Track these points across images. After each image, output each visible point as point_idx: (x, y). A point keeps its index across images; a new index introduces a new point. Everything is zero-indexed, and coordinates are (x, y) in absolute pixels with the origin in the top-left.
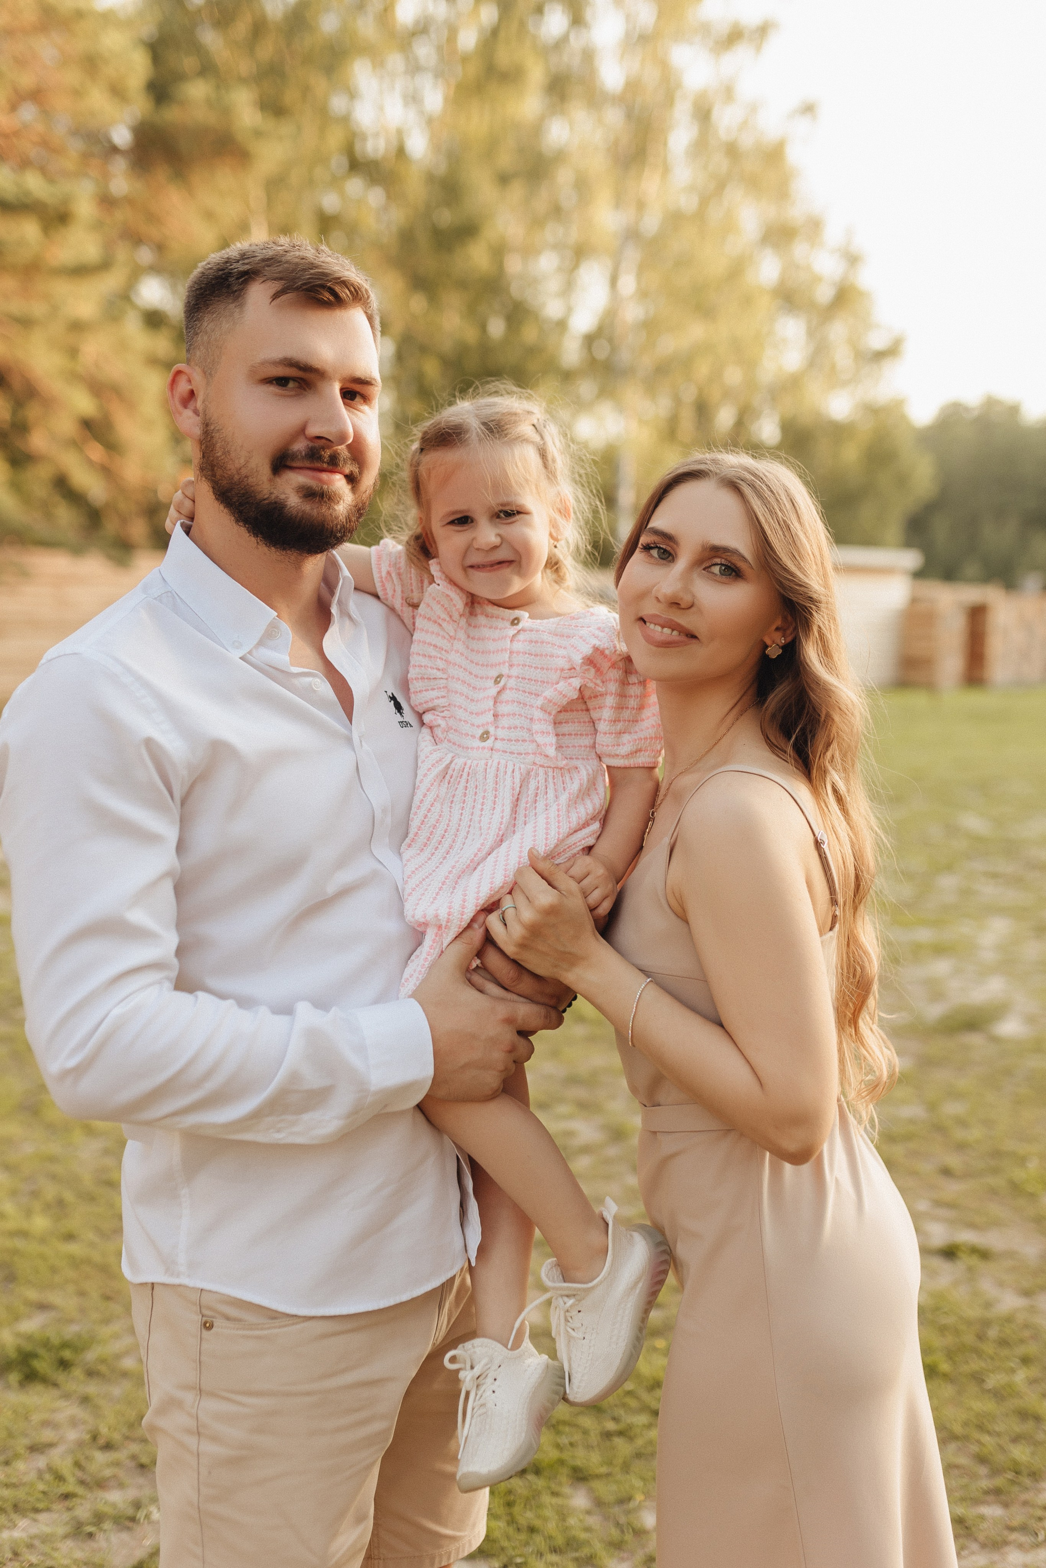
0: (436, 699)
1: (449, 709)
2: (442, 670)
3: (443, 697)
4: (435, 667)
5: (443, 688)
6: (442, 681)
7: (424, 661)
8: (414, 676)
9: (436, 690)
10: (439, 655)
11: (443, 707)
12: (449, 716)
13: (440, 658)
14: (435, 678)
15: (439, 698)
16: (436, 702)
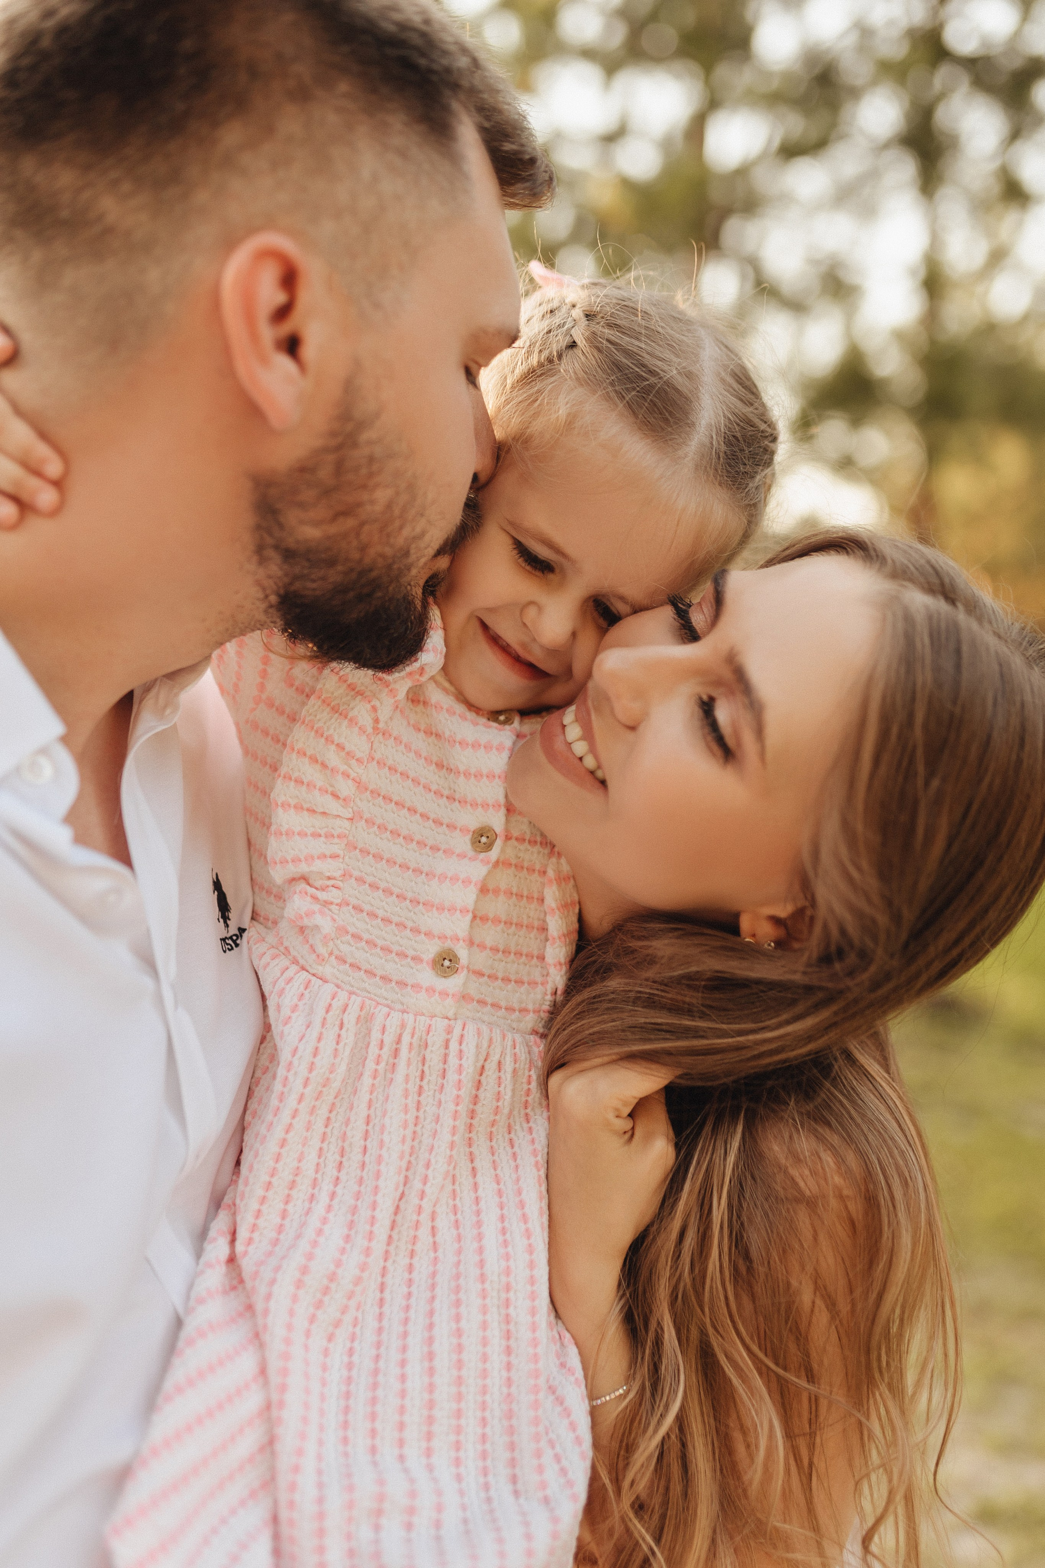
0: (319, 858)
1: (340, 884)
2: (344, 800)
3: (334, 856)
4: (330, 789)
5: (339, 837)
6: (338, 822)
7: (310, 772)
8: (281, 799)
9: (322, 839)
10: (343, 768)
11: (329, 878)
12: (339, 901)
13: (343, 773)
14: (324, 813)
15: (325, 856)
16: (319, 866)
